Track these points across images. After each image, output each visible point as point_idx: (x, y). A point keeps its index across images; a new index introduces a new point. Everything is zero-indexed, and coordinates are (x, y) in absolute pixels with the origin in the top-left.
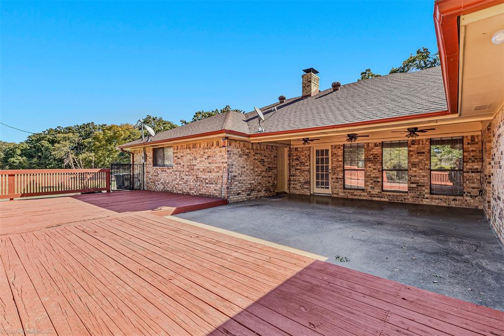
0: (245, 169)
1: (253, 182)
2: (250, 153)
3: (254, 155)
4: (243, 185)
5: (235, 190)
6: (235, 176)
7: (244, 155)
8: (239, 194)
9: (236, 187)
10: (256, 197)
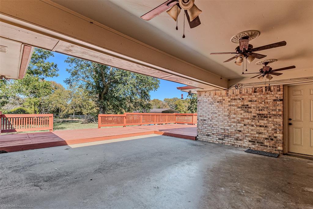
0: (217, 115)
1: (228, 128)
2: (224, 100)
3: (229, 102)
4: (213, 128)
5: (204, 131)
6: (204, 120)
7: (215, 102)
8: (208, 135)
9: (206, 129)
10: (233, 145)
